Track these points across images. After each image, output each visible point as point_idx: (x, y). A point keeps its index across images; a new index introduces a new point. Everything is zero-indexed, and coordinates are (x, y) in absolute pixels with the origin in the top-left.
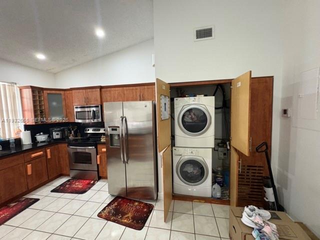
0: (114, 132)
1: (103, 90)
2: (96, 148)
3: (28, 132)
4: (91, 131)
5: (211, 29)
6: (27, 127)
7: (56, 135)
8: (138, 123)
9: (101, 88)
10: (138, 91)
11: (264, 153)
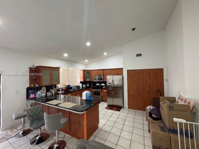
0: (110, 85)
1: (104, 70)
2: (102, 90)
3: (81, 84)
4: (98, 85)
5: (141, 54)
6: (81, 82)
7: (88, 85)
8: (117, 83)
9: (103, 70)
10: (116, 71)
11: (159, 93)
